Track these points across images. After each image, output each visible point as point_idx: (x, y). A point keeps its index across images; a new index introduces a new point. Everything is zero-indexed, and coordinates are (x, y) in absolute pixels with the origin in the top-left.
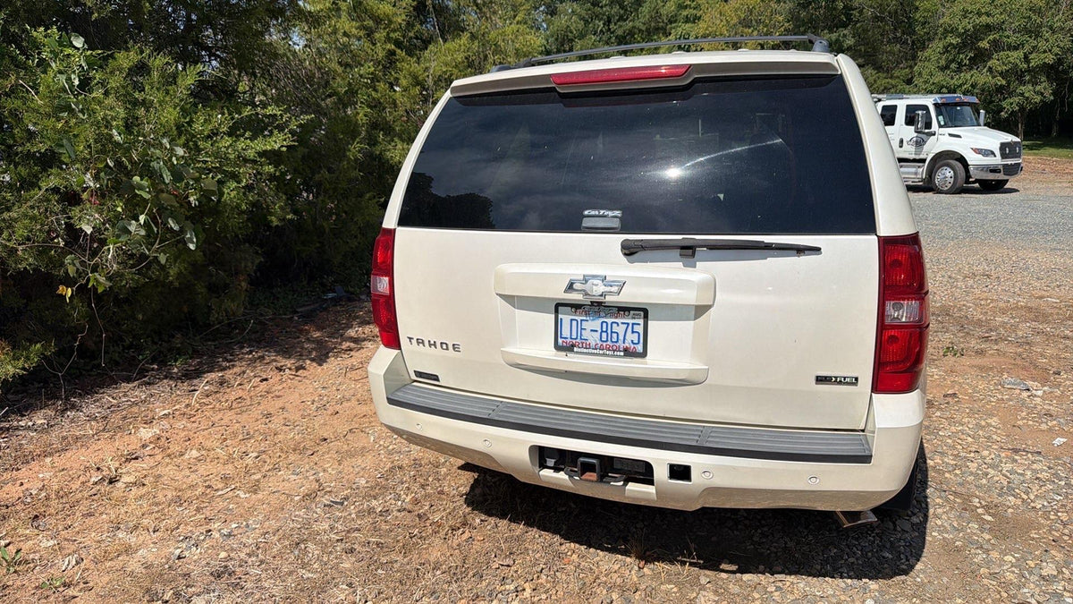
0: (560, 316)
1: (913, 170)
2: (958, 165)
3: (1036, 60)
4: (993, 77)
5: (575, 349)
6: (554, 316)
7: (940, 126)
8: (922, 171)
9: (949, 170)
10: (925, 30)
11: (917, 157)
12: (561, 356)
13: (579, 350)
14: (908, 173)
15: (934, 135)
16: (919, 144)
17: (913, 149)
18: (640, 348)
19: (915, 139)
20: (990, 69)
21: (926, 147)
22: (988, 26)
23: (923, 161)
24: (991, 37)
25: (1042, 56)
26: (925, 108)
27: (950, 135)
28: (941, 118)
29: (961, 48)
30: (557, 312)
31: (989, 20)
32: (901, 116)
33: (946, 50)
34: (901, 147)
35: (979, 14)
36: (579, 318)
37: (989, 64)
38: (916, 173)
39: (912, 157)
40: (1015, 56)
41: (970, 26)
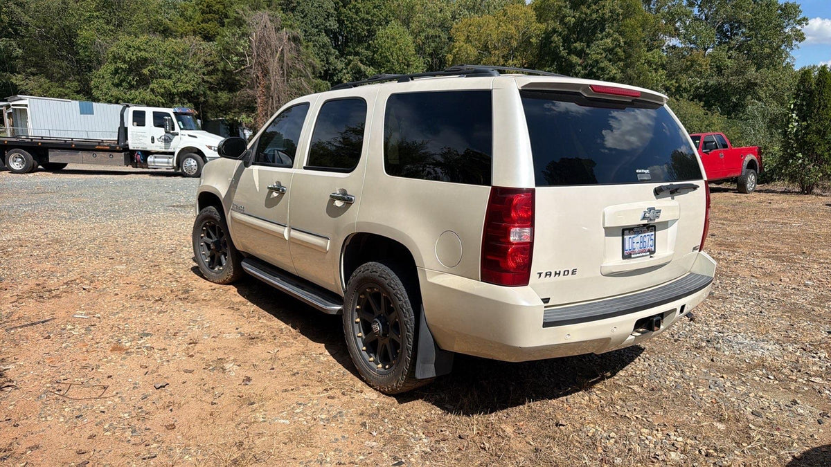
0: (625, 237)
1: (166, 160)
2: (199, 157)
3: (182, 88)
4: (156, 96)
5: (633, 256)
6: (621, 237)
7: (181, 129)
8: (173, 161)
9: (193, 160)
10: (87, 53)
11: (166, 151)
12: (627, 262)
13: (636, 256)
14: (162, 163)
15: (177, 135)
16: (167, 141)
17: (163, 144)
18: (653, 248)
19: (163, 137)
20: (152, 90)
21: (173, 144)
22: (146, 59)
23: (173, 154)
24: (150, 68)
25: (186, 85)
26: (168, 115)
27: (189, 136)
28: (180, 123)
29: (129, 71)
30: (623, 235)
31: (147, 55)
32: (149, 118)
33: (116, 72)
34: (153, 142)
35: (140, 50)
36: (632, 236)
37: (151, 86)
38: (168, 163)
39: (164, 150)
40: (168, 83)
41: (134, 57)
